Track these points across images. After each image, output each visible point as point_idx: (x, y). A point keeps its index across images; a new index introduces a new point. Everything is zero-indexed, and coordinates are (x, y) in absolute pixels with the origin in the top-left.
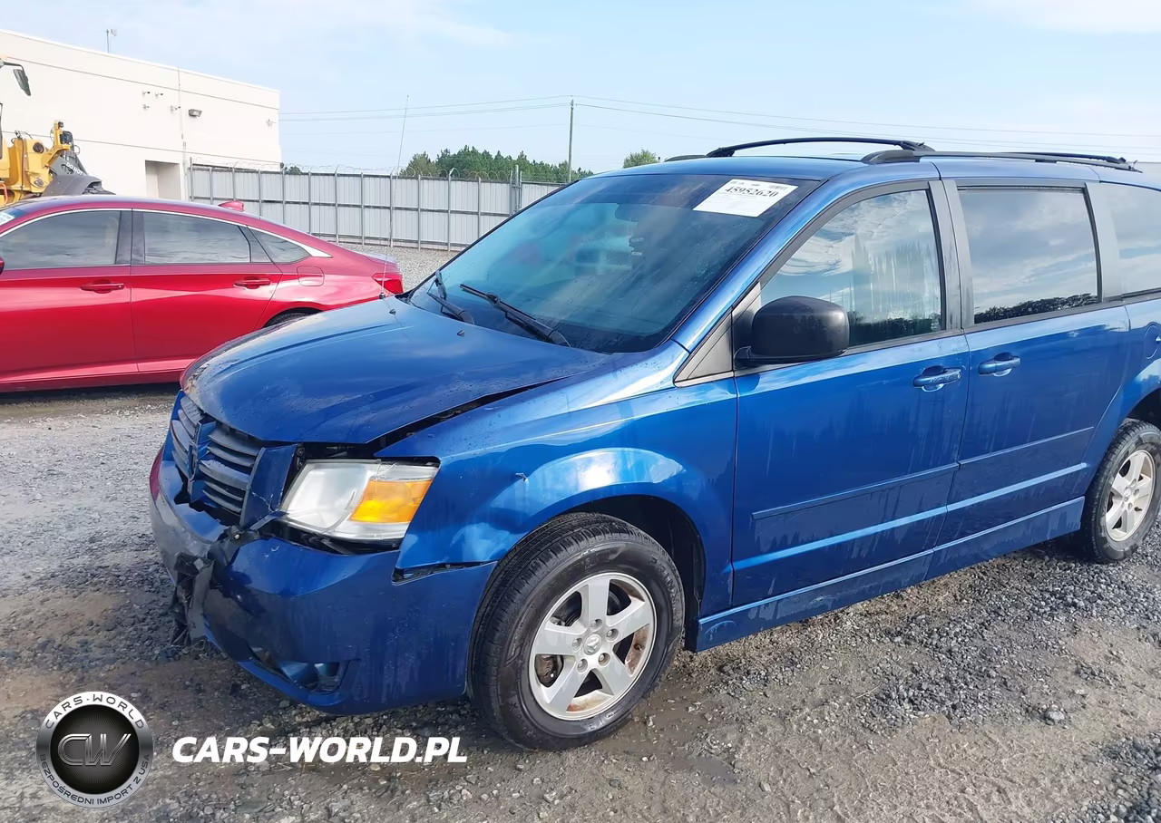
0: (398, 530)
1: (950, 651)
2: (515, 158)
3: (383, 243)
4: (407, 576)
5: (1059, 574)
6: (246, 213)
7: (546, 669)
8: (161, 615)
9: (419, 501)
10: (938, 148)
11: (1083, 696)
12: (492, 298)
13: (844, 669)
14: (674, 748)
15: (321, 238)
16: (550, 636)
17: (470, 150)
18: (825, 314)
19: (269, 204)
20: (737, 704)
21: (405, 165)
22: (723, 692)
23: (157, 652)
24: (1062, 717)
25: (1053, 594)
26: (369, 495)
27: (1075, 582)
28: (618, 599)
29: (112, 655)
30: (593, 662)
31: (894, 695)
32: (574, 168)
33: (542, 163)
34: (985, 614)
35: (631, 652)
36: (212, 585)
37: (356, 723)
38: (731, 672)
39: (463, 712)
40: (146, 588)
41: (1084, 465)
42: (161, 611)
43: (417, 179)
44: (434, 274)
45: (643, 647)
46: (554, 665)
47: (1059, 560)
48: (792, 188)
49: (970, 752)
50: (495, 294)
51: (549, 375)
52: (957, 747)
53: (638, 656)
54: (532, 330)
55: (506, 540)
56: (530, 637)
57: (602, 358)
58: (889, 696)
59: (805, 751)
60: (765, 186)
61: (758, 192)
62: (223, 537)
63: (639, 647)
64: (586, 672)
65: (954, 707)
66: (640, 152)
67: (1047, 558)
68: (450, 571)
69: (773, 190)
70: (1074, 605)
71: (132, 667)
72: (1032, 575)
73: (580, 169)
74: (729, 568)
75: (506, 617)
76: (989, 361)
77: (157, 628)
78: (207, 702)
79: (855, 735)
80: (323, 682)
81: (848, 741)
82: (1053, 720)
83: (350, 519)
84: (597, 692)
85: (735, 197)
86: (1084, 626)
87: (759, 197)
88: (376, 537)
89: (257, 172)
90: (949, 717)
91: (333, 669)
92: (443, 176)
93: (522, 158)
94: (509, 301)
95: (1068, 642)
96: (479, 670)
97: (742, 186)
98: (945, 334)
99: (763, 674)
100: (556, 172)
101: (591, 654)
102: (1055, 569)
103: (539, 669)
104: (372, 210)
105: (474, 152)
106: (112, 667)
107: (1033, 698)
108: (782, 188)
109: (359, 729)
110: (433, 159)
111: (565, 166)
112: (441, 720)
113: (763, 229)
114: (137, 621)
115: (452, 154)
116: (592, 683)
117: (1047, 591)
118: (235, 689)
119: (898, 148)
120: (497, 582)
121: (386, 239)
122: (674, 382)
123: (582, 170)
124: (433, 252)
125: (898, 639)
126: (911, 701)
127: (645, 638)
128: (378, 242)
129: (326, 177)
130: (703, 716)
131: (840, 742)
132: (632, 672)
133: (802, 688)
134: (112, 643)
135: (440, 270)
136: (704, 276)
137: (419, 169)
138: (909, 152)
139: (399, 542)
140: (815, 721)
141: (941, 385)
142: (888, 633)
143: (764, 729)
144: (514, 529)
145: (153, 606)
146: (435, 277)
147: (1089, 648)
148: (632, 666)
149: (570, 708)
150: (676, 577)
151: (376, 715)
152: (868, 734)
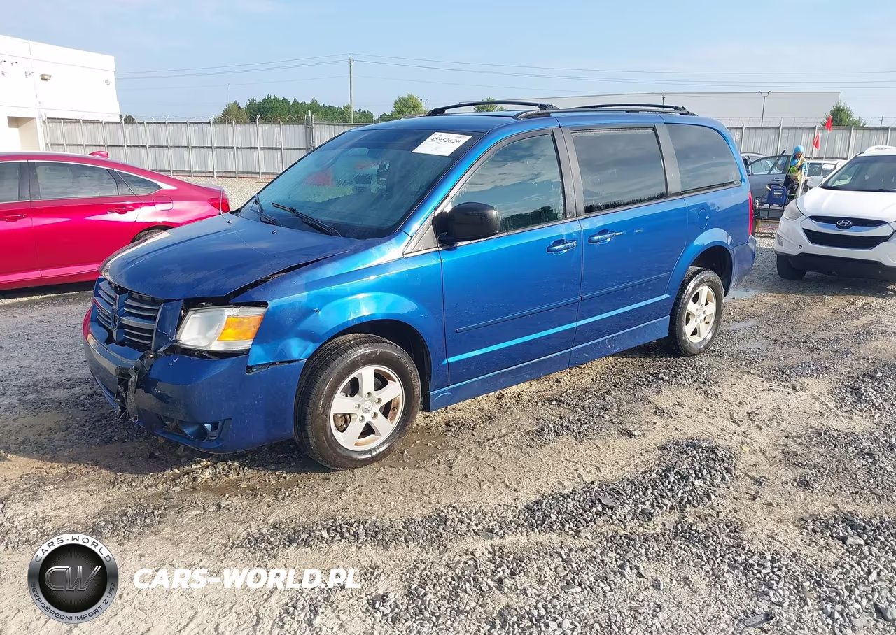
0: (246, 344)
1: (583, 407)
2: (308, 103)
3: (208, 174)
4: (254, 370)
5: (657, 364)
6: (110, 158)
7: (340, 423)
8: (96, 422)
9: (258, 327)
10: (561, 108)
11: (655, 423)
12: (292, 210)
13: (520, 419)
14: (419, 463)
15: (162, 173)
16: (341, 403)
17: (272, 98)
18: (485, 212)
19: (113, 148)
20: (456, 440)
21: (220, 113)
22: (448, 435)
23: (98, 440)
24: (640, 433)
25: (652, 375)
26: (228, 325)
27: (668, 367)
28: (381, 381)
29: (69, 444)
30: (368, 418)
31: (546, 429)
32: (355, 109)
33: (330, 106)
34: (608, 387)
35: (391, 413)
36: (138, 386)
37: (230, 466)
38: (454, 425)
39: (294, 456)
40: (81, 408)
41: (667, 296)
42: (94, 420)
43: (232, 124)
44: (254, 197)
45: (398, 409)
46: (346, 419)
47: (661, 357)
48: (468, 138)
49: (585, 453)
50: (294, 208)
51: (330, 253)
52: (578, 451)
53: (395, 414)
54: (317, 228)
55: (311, 348)
56: (330, 402)
57: (359, 242)
58: (543, 430)
59: (492, 459)
60: (453, 136)
61: (450, 141)
62: (142, 358)
63: (395, 409)
64: (364, 424)
65: (580, 433)
66: (406, 96)
67: (654, 356)
68: (279, 366)
69: (458, 139)
70: (662, 379)
71: (85, 449)
72: (643, 366)
73: (360, 110)
74: (446, 362)
75: (315, 392)
76: (595, 236)
77: (94, 428)
78: (136, 463)
79: (521, 450)
80: (210, 434)
81: (517, 452)
82: (634, 436)
83: (218, 340)
84: (372, 435)
85: (436, 144)
86: (665, 390)
87: (450, 143)
88: (234, 348)
89: (101, 123)
90: (576, 438)
91: (215, 425)
92: (253, 121)
93: (314, 102)
94: (303, 212)
95: (655, 398)
96: (301, 422)
97: (440, 137)
98: (565, 221)
99: (472, 425)
100: (342, 113)
101: (366, 412)
102: (658, 361)
103: (337, 422)
104: (198, 150)
105: (276, 99)
106: (71, 450)
107: (627, 426)
108: (463, 138)
109: (232, 468)
110: (243, 106)
111: (348, 107)
112: (281, 461)
113: (451, 164)
114: (80, 425)
115: (258, 101)
116: (369, 430)
117: (649, 373)
118: (152, 456)
119: (537, 108)
120: (308, 374)
121: (210, 172)
122: (403, 254)
123: (362, 111)
124: (248, 180)
125: (554, 403)
126: (555, 431)
127: (398, 404)
128: (204, 174)
129: (159, 125)
130: (436, 447)
131: (513, 453)
132: (392, 423)
133: (494, 430)
134: (67, 438)
135: (258, 194)
136: (418, 192)
137: (231, 115)
138: (545, 111)
139: (248, 351)
140: (500, 445)
141: (566, 251)
142: (548, 400)
143: (470, 450)
144: (314, 341)
145: (88, 417)
146: (255, 199)
147: (665, 400)
148: (392, 420)
149: (356, 445)
150: (414, 367)
151: (241, 460)
152: (529, 448)
